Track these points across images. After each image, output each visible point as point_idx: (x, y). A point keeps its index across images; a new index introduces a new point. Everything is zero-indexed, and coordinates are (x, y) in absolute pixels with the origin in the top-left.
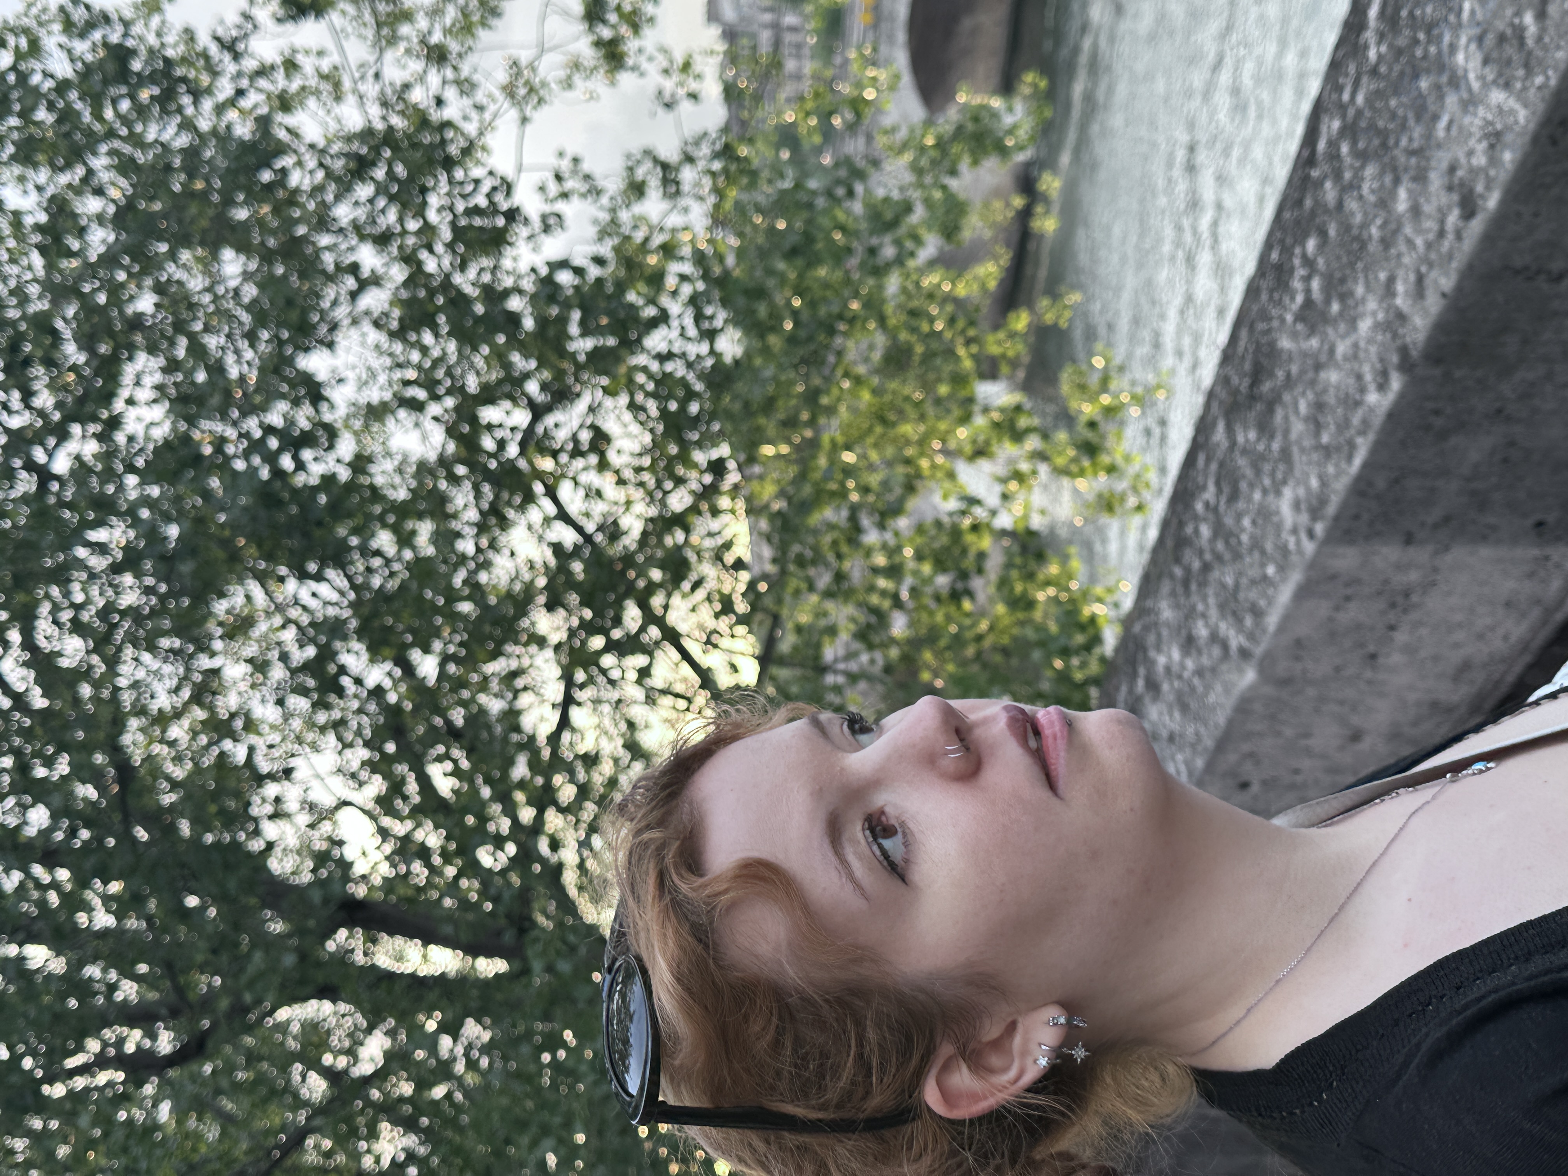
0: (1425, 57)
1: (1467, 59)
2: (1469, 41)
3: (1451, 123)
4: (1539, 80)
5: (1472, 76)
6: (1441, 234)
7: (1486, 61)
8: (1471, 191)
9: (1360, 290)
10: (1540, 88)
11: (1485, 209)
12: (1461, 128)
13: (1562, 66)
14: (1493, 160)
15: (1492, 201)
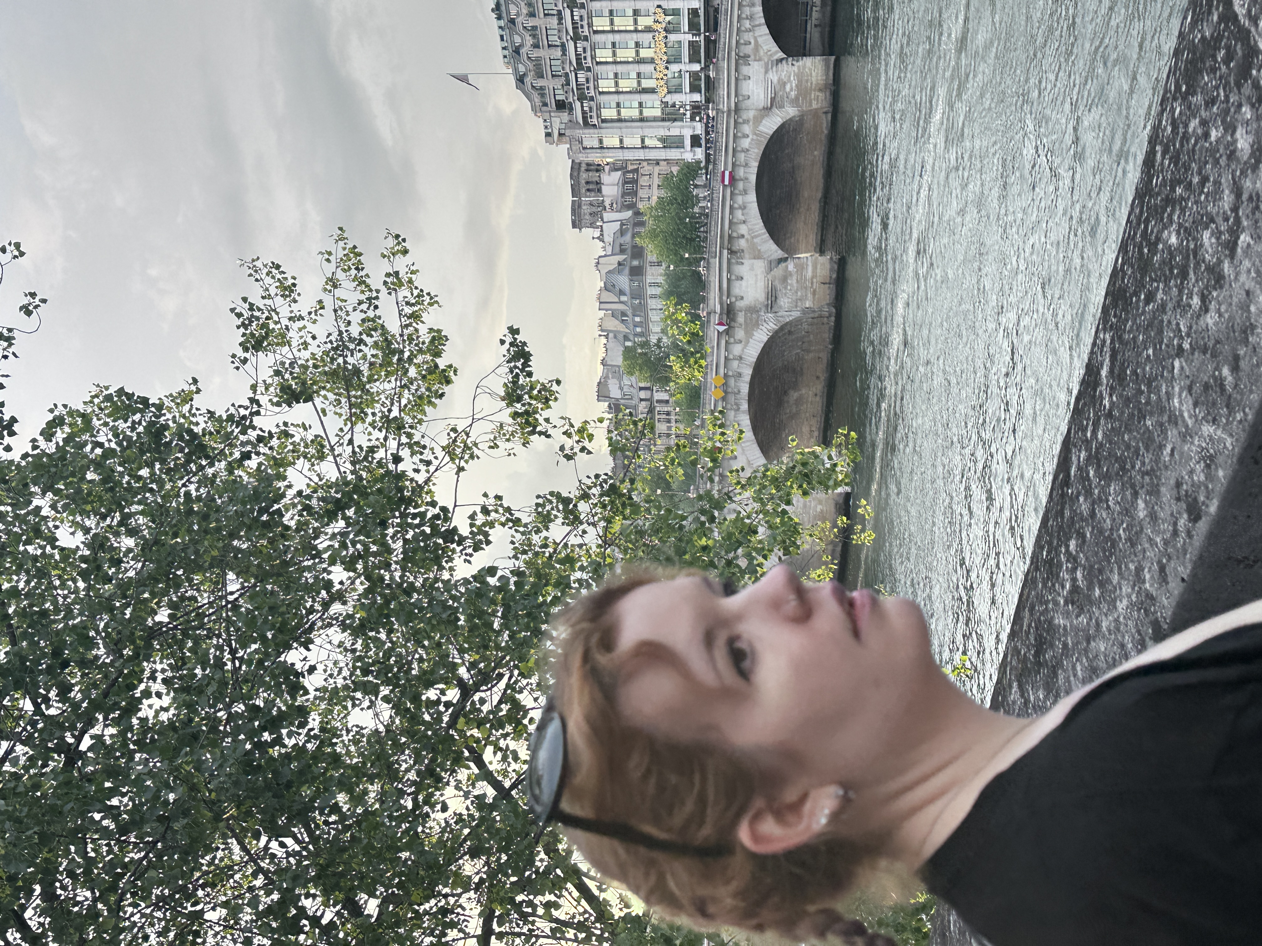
0: (1148, 403)
1: (1180, 403)
2: (1181, 390)
3: (1173, 450)
4: (1239, 416)
5: (1186, 415)
6: (1175, 533)
7: (1196, 405)
8: (1195, 500)
9: (1115, 578)
10: (1240, 422)
11: (1207, 513)
12: (1182, 454)
13: (1256, 405)
14: (1210, 477)
15: (1213, 508)
